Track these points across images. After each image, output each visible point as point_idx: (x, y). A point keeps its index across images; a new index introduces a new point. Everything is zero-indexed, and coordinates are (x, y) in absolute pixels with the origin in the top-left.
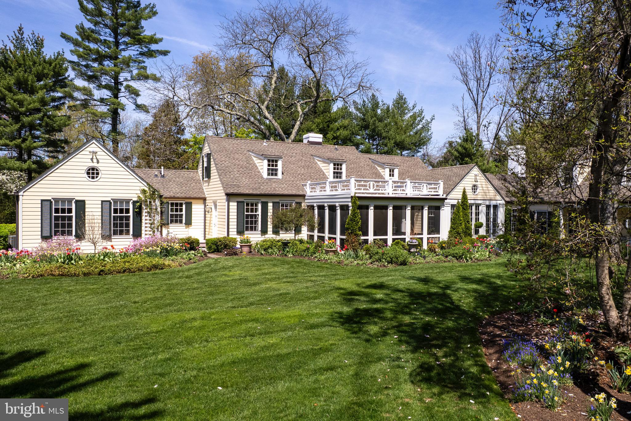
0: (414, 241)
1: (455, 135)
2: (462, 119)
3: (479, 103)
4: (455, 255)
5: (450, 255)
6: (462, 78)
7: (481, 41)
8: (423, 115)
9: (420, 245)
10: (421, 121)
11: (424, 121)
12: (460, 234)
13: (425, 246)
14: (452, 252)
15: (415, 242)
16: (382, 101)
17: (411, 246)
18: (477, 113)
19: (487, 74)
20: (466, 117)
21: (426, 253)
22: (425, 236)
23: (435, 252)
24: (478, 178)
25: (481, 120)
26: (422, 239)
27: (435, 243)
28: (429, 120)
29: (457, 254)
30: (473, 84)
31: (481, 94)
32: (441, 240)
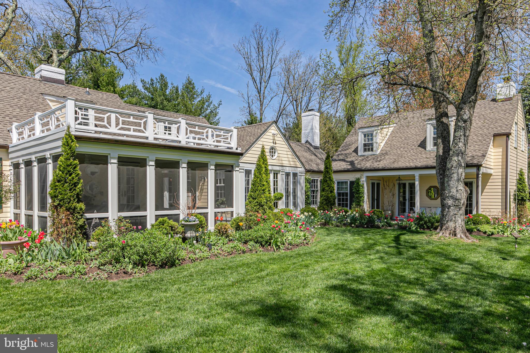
0: (192, 218)
1: (241, 120)
2: (247, 106)
3: (262, 92)
4: (260, 239)
5: (251, 240)
6: (246, 68)
7: (263, 33)
8: (211, 100)
9: (202, 225)
10: (208, 106)
11: (212, 106)
12: (262, 206)
13: (211, 227)
14: (254, 234)
15: (194, 221)
16: (172, 84)
17: (187, 227)
18: (260, 101)
19: (269, 66)
20: (251, 103)
21: (213, 238)
22: (211, 210)
23: (227, 236)
24: (276, 138)
25: (263, 108)
26: (206, 215)
27: (226, 221)
28: (217, 105)
29: (262, 237)
30: (257, 75)
31: (263, 84)
32: (235, 216)
